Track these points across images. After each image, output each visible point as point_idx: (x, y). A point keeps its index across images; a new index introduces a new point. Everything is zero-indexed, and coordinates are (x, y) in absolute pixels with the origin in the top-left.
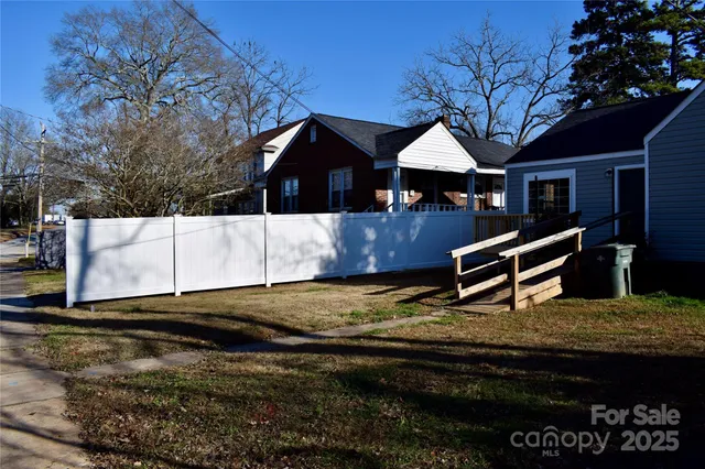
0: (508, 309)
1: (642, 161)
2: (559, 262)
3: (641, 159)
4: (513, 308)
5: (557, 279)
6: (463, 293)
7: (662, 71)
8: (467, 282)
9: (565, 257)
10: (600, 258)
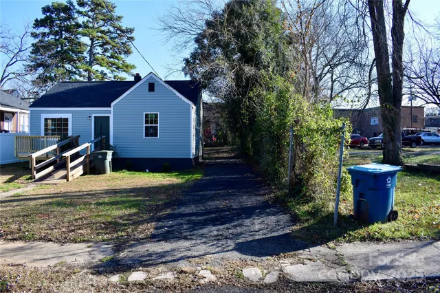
0: (65, 180)
1: (110, 113)
2: (81, 159)
3: (110, 112)
4: (68, 180)
5: (81, 167)
6: (38, 176)
7: (84, 58)
8: (39, 170)
9: (83, 157)
10: (100, 157)
